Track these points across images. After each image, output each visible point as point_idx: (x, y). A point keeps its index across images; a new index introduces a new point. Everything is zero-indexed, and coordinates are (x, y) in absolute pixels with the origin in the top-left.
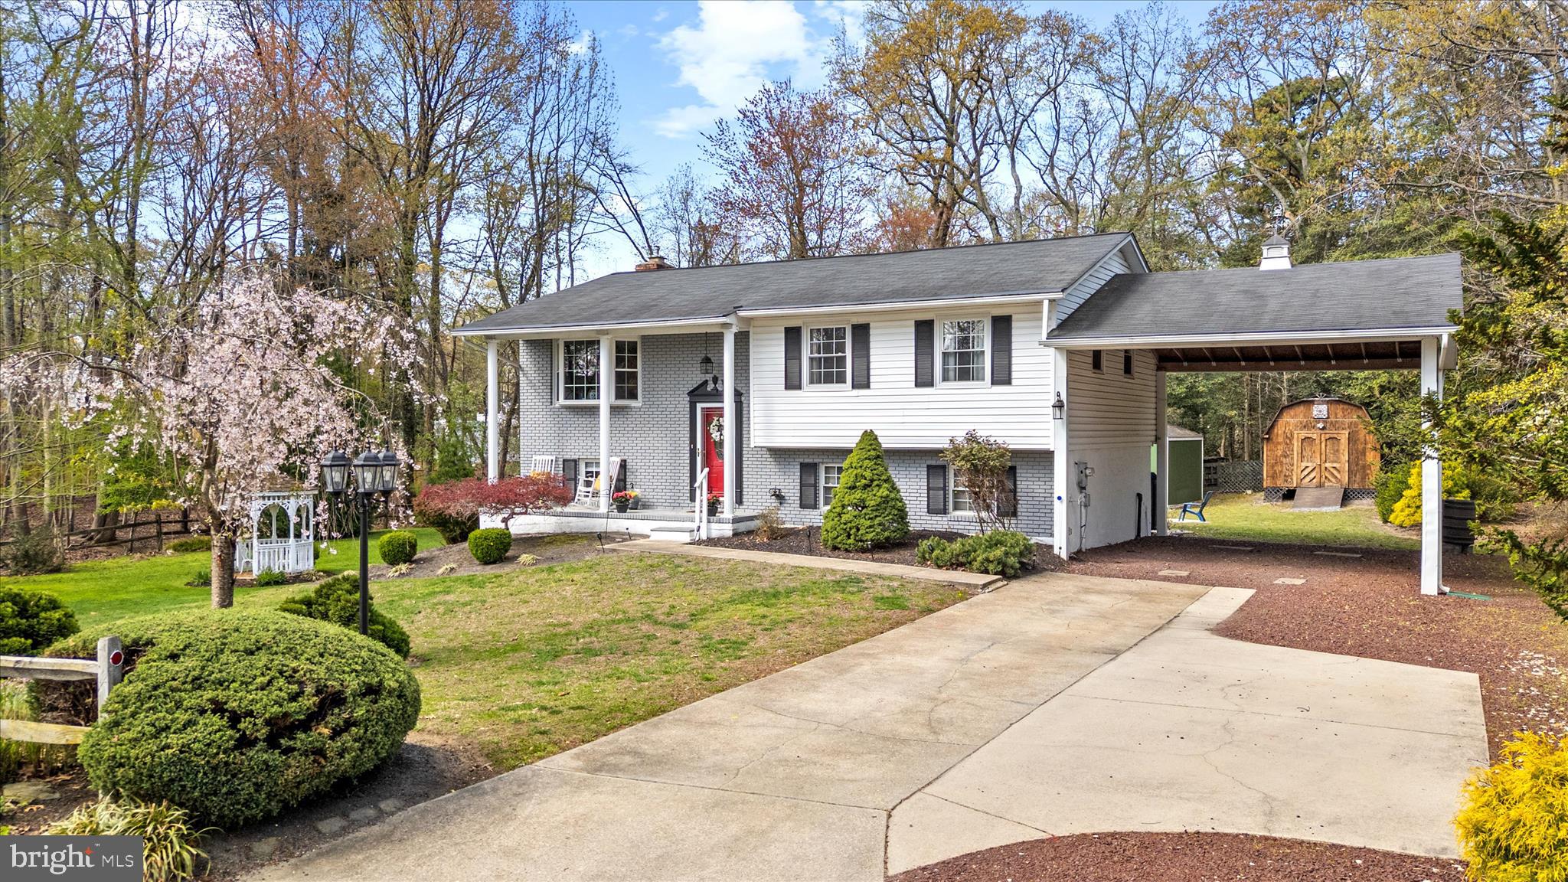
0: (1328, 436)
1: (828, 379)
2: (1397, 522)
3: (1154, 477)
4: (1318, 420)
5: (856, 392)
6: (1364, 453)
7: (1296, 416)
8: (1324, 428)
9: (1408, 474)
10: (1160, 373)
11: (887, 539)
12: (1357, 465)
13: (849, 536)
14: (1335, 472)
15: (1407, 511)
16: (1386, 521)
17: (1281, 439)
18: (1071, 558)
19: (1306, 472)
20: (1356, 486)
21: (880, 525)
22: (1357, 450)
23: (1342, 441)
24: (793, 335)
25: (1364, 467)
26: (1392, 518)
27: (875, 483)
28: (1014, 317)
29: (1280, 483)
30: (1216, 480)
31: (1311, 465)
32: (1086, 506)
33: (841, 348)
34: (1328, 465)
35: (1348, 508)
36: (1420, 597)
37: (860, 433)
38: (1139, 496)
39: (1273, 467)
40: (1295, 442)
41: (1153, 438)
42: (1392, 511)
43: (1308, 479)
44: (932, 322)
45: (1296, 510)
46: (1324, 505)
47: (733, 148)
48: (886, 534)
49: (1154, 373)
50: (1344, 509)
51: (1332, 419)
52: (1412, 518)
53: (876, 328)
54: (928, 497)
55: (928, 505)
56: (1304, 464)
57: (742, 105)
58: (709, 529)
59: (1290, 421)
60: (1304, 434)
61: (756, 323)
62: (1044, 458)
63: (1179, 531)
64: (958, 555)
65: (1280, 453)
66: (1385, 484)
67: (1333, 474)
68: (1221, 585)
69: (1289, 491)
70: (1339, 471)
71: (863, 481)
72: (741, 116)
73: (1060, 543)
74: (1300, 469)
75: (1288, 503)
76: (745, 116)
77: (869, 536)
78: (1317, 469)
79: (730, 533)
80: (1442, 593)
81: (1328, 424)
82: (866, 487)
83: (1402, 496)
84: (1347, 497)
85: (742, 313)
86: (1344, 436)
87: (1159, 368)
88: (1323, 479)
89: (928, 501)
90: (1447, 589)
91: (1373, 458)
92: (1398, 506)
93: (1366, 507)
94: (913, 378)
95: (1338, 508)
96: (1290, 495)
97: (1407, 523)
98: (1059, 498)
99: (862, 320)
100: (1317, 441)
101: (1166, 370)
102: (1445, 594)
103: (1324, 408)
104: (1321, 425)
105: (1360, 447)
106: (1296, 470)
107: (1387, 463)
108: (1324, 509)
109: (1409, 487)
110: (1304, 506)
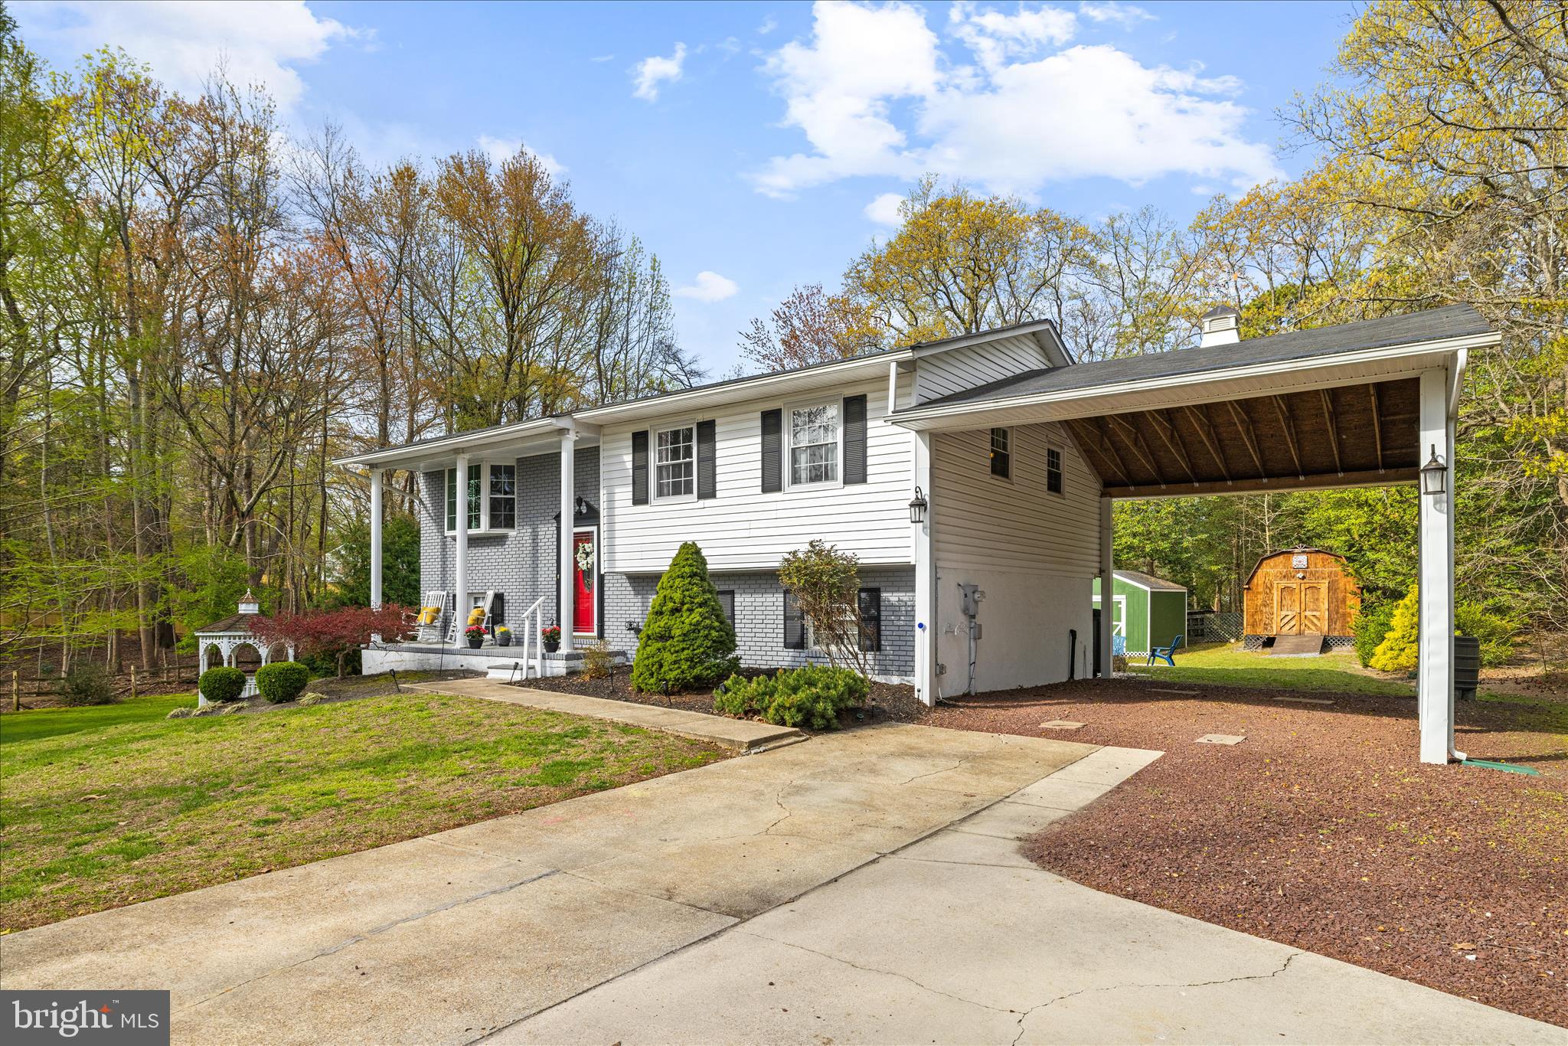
0: (1307, 586)
1: (676, 490)
2: (1379, 666)
3: (1097, 614)
4: (1298, 570)
5: (702, 503)
6: (1344, 601)
7: (1275, 566)
8: (1304, 578)
9: (1391, 615)
10: (1105, 499)
11: (697, 678)
12: (1337, 613)
13: (652, 675)
14: (1315, 620)
15: (1390, 654)
16: (1366, 666)
17: (1261, 589)
18: (939, 704)
19: (1285, 620)
20: (1336, 634)
21: (687, 660)
22: (1337, 598)
23: (1322, 590)
24: (640, 442)
25: (1344, 615)
26: (1372, 662)
27: (686, 607)
28: (869, 397)
29: (1260, 631)
30: (1202, 630)
31: (1291, 614)
32: (975, 639)
33: (688, 453)
34: (1308, 613)
35: (1329, 654)
36: (1422, 769)
37: (678, 546)
38: (1073, 633)
39: (1253, 616)
40: (1275, 591)
41: (1096, 571)
42: (1373, 654)
43: (1287, 627)
44: (780, 410)
45: (1275, 657)
46: (1303, 652)
47: (768, 344)
48: (697, 671)
49: (1097, 498)
50: (1323, 655)
51: (1312, 569)
52: (1395, 662)
53: (722, 424)
54: (785, 628)
55: (785, 637)
56: (1284, 613)
57: (778, 307)
58: (543, 667)
59: (1269, 571)
60: (1284, 583)
61: (606, 431)
62: (902, 575)
63: (1134, 674)
64: (751, 699)
65: (1260, 602)
66: (1365, 628)
67: (1313, 622)
68: (1118, 744)
69: (1269, 639)
70: (1319, 619)
71: (671, 605)
72: (776, 318)
73: (921, 682)
74: (1280, 618)
75: (1268, 650)
76: (780, 317)
77: (672, 675)
78: (1297, 618)
79: (563, 672)
80: (1453, 761)
81: (1306, 573)
82: (675, 611)
83: (1383, 638)
84: (1326, 646)
85: (577, 416)
86: (1324, 586)
87: (1103, 495)
88: (1303, 627)
89: (785, 633)
90: (1461, 755)
91: (1354, 605)
92: (1379, 650)
93: (1346, 654)
94: (759, 482)
95: (1317, 654)
96: (1269, 642)
97: (1389, 667)
98: (921, 626)
99: (707, 417)
100: (1297, 591)
101: (1112, 496)
102: (1459, 762)
103: (1303, 558)
104: (1300, 575)
105: (1341, 596)
106: (1276, 619)
107: (1367, 609)
108: (1303, 655)
109: (1392, 629)
110: (1282, 652)
